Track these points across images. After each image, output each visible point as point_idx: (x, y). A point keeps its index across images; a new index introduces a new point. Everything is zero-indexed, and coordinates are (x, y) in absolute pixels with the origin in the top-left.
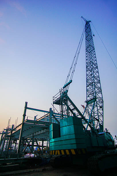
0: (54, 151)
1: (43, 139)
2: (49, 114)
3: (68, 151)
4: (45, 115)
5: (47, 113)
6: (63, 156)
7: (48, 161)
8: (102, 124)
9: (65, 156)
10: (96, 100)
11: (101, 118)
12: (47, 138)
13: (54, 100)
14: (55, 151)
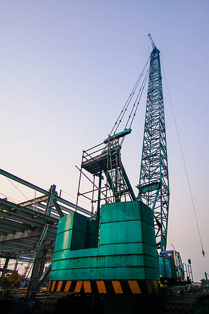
0: (60, 284)
1: (8, 253)
2: (47, 198)
3: (118, 283)
4: (36, 199)
5: (44, 195)
6: (76, 295)
7: (31, 306)
8: (164, 235)
9: (80, 295)
10: (160, 188)
11: (165, 223)
12: (20, 252)
13: (84, 160)
14: (65, 282)
